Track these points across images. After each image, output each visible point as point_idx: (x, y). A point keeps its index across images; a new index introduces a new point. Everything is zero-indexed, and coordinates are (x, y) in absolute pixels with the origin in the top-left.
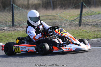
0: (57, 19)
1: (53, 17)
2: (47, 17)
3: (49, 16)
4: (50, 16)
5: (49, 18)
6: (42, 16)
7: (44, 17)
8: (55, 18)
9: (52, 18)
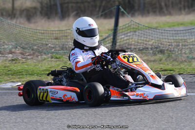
0: (69, 37)
1: (61, 35)
2: (51, 33)
3: (54, 32)
4: (57, 32)
5: (54, 35)
6: (40, 31)
7: (44, 33)
8: (66, 36)
9: (59, 35)
